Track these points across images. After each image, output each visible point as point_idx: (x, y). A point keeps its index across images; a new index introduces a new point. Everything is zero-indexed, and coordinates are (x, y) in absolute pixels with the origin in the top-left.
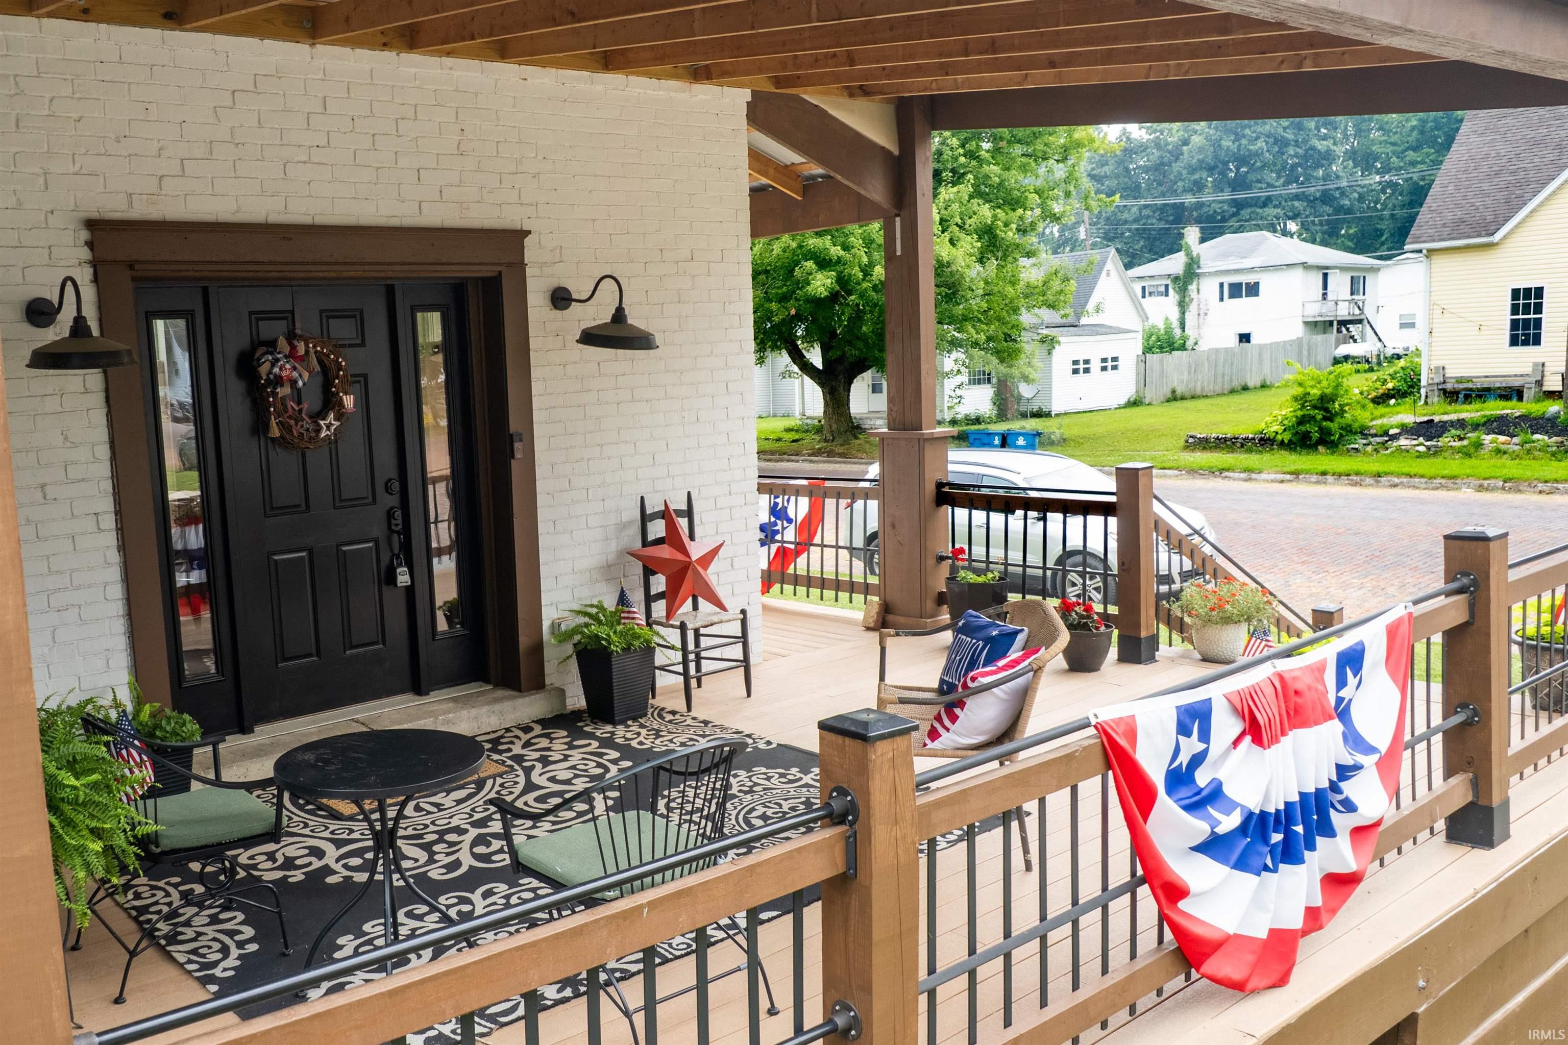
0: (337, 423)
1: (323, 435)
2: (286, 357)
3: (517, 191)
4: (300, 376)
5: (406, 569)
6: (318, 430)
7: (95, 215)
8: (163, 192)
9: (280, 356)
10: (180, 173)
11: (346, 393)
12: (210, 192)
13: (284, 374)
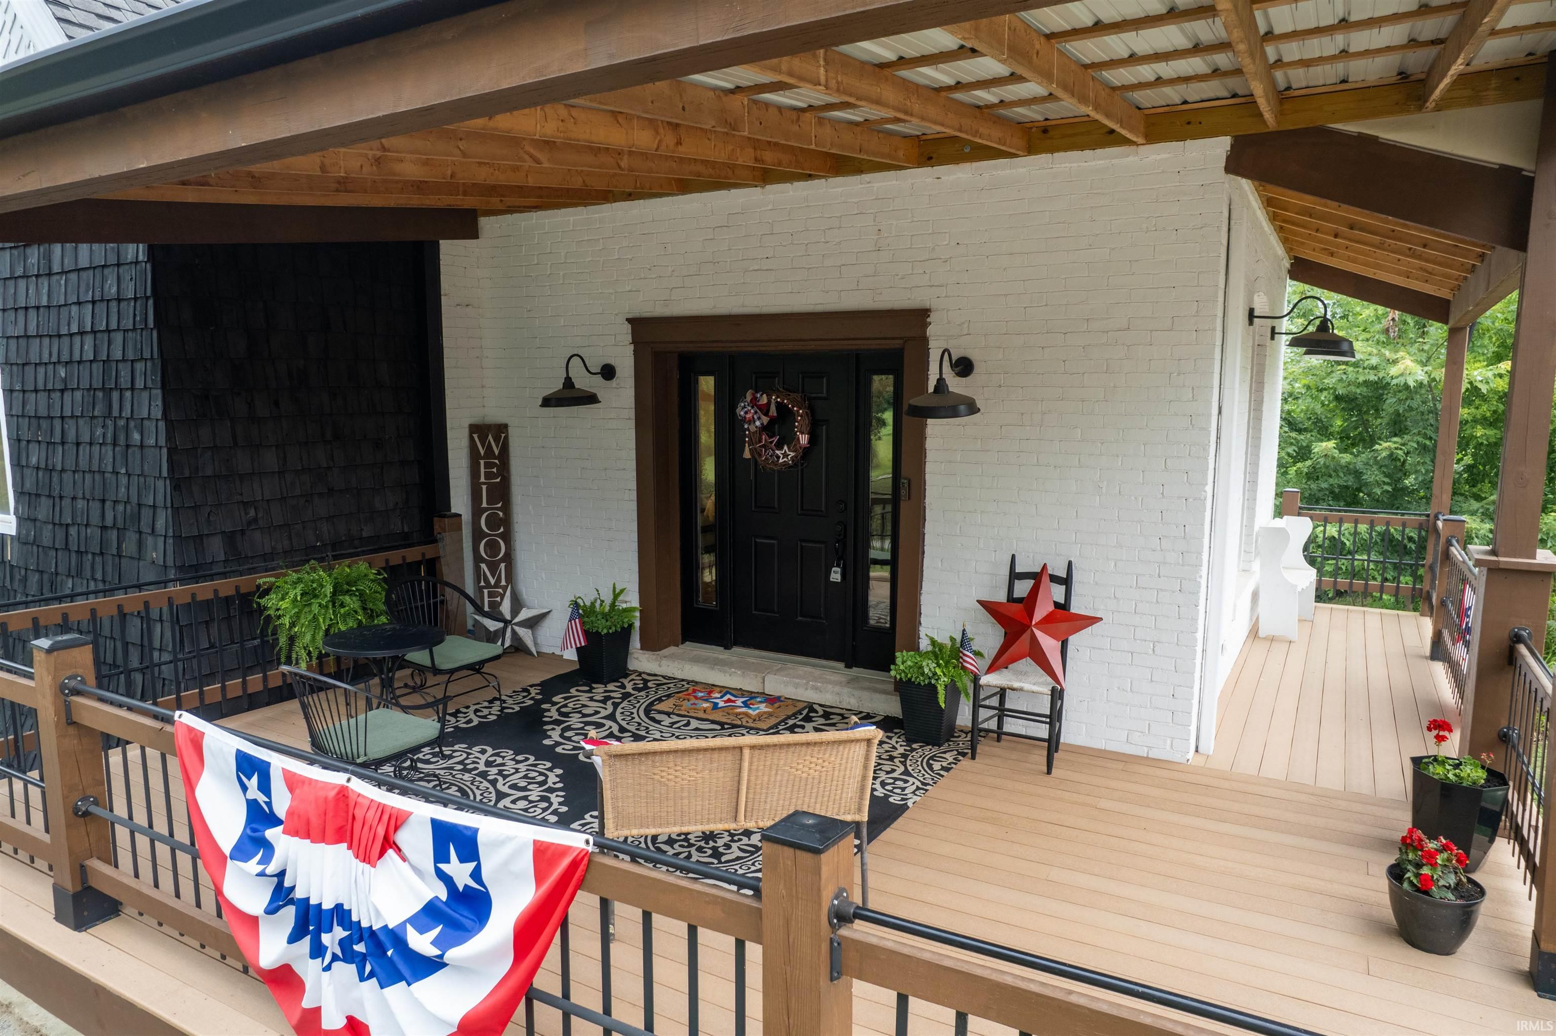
0: (792, 454)
1: (781, 461)
2: (749, 405)
3: (928, 276)
4: (759, 418)
5: (839, 569)
6: (778, 457)
8: (672, 299)
9: (746, 403)
10: (682, 285)
11: (802, 433)
12: (698, 297)
13: (748, 416)
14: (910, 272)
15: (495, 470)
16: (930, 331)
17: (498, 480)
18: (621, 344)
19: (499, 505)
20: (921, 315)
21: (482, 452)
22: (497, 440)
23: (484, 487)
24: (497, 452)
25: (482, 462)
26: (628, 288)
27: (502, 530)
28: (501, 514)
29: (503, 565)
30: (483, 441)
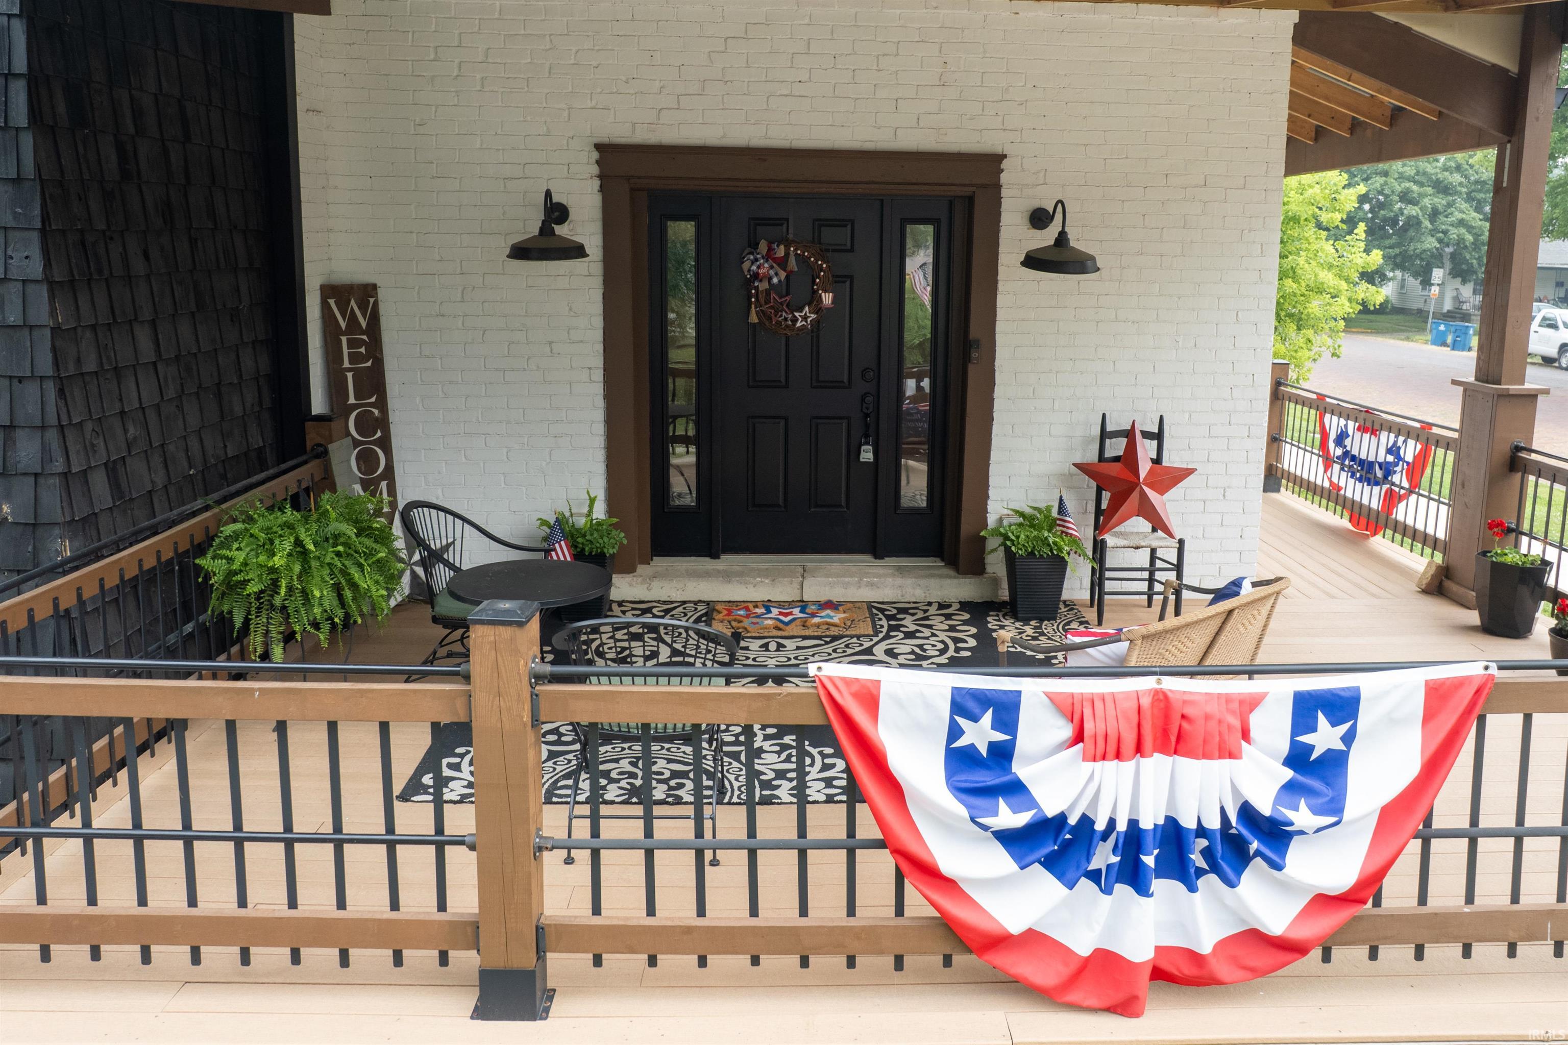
0: (813, 316)
1: (799, 324)
2: (763, 257)
3: (1001, 118)
4: (777, 274)
5: (871, 448)
6: (795, 320)
7: (605, 140)
8: (661, 122)
9: (758, 256)
10: (677, 106)
11: (825, 291)
12: (701, 121)
13: (761, 271)
14: (981, 112)
15: (363, 350)
16: (1004, 178)
17: (369, 364)
18: (578, 176)
19: (373, 400)
20: (995, 161)
21: (343, 325)
22: (363, 307)
23: (350, 375)
24: (364, 324)
25: (344, 339)
26: (589, 104)
27: (379, 434)
28: (376, 412)
29: (384, 484)
30: (343, 307)
